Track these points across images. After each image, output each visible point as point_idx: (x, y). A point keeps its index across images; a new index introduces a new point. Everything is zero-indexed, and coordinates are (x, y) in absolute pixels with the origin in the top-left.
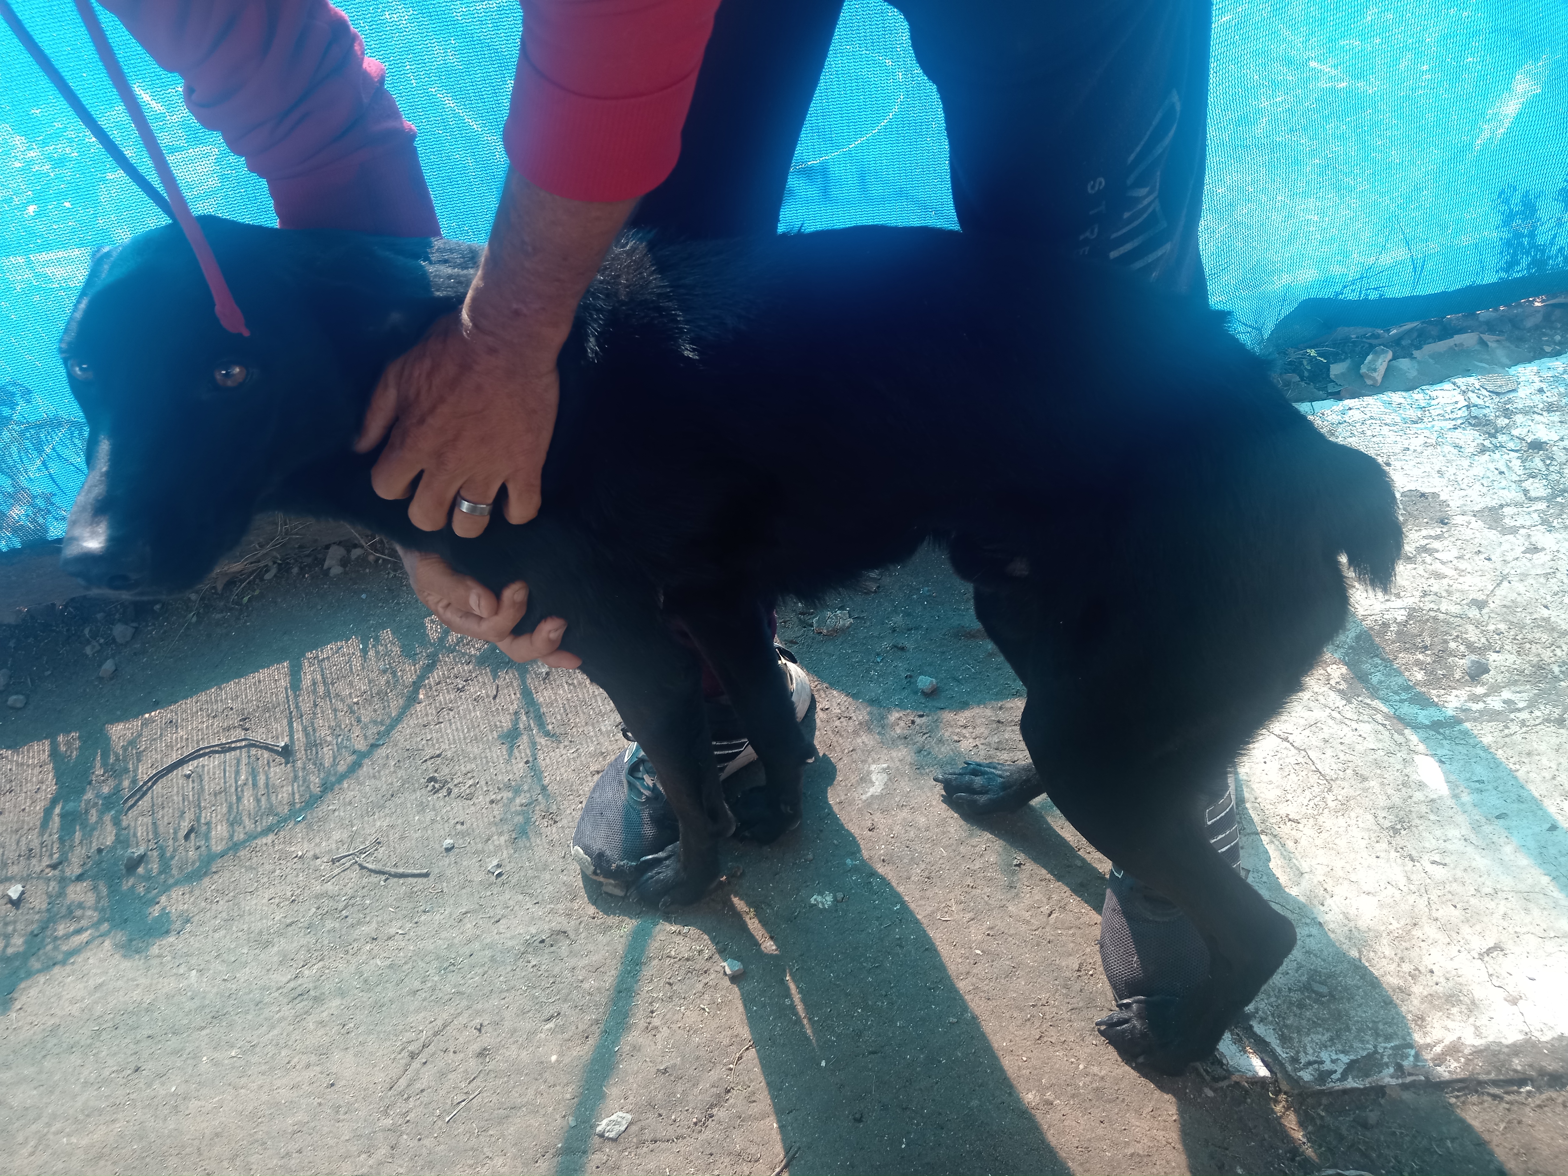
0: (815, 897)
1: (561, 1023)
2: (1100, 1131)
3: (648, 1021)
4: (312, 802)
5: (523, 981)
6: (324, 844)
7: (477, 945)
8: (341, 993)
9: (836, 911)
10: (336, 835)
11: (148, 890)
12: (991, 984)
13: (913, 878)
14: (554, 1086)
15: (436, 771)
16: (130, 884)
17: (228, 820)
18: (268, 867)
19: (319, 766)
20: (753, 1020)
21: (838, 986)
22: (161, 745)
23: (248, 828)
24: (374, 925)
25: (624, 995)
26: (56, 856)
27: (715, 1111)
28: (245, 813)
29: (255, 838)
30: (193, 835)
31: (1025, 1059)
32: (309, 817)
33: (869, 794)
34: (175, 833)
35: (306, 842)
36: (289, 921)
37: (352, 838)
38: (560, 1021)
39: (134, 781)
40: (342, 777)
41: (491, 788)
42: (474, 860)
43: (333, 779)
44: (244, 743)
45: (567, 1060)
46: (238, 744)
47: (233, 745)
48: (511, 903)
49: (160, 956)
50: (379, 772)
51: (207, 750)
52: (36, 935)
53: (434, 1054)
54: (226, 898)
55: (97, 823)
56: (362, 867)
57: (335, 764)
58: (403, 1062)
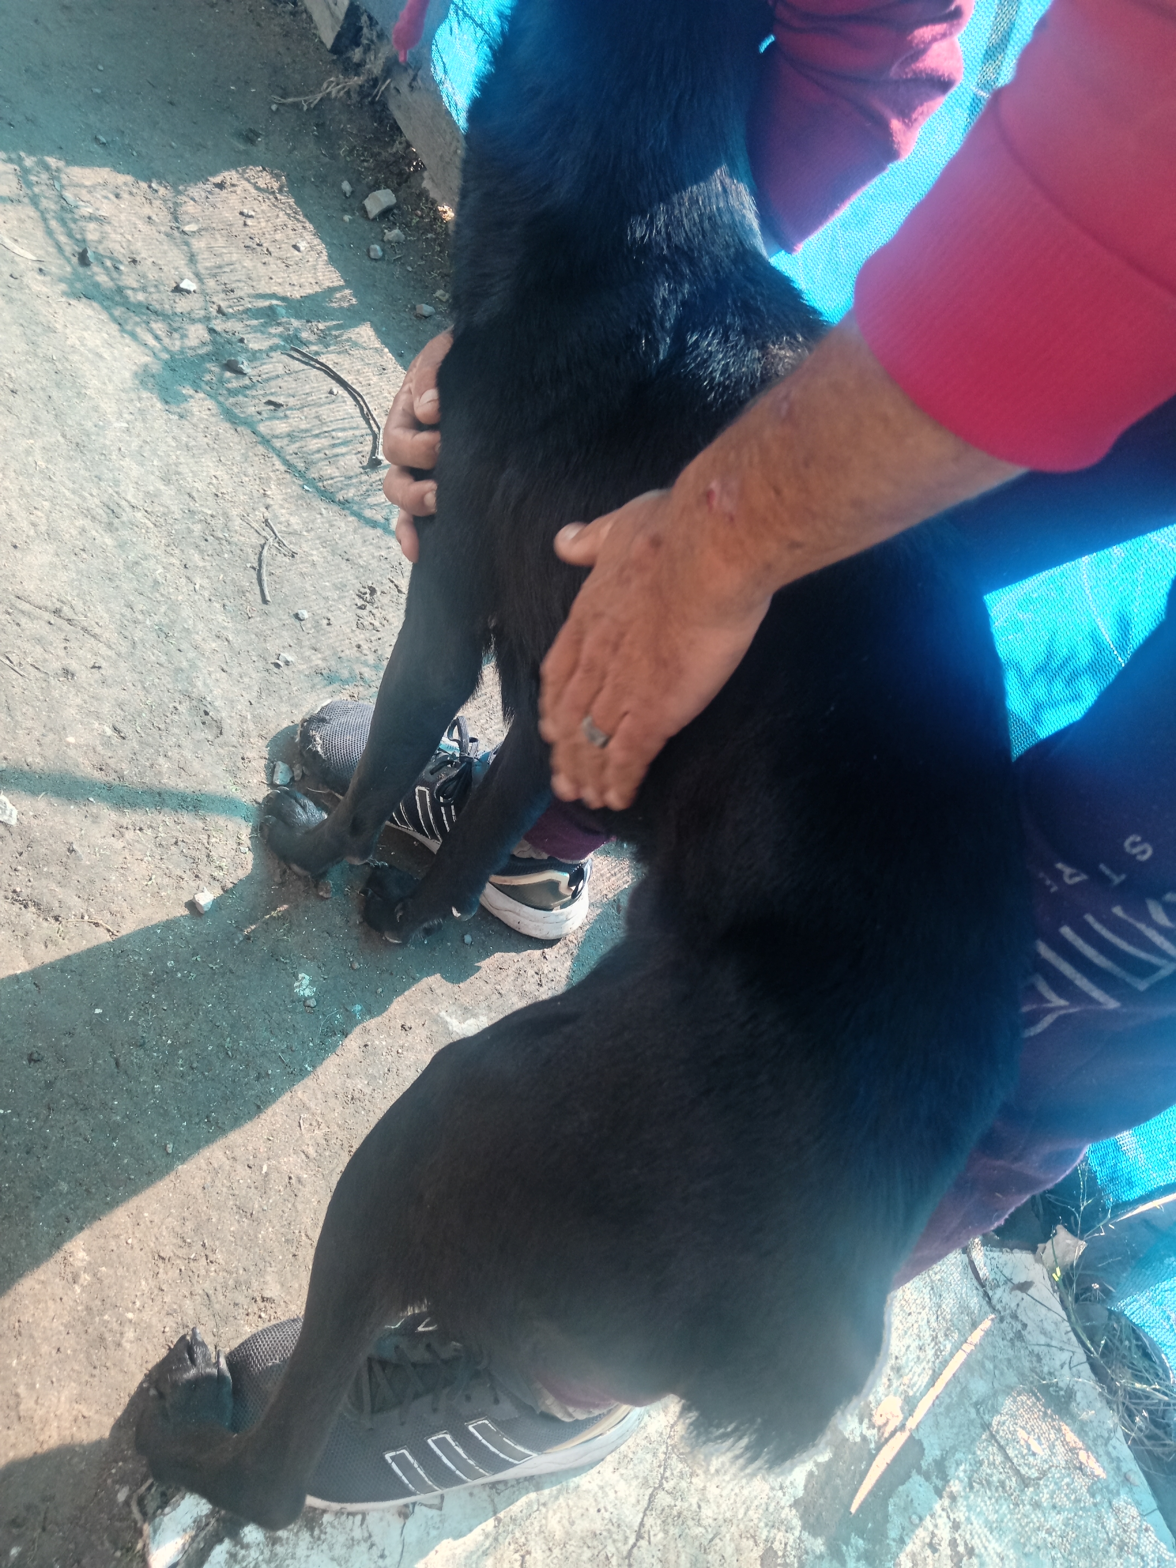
0: (307, 977)
1: (113, 742)
2: (45, 1349)
3: (130, 826)
4: (327, 496)
5: (158, 701)
6: (284, 511)
7: (192, 654)
8: (122, 546)
9: (293, 1002)
10: (294, 520)
11: (207, 383)
12: (225, 1190)
13: (348, 1081)
14: (40, 745)
15: (383, 592)
16: (213, 369)
17: (294, 431)
18: (250, 471)
19: (367, 494)
20: (146, 934)
21: (197, 1014)
22: (358, 365)
23: (288, 448)
24: (201, 564)
25: (157, 798)
26: (231, 310)
27: (32, 909)
28: (303, 443)
29: (279, 456)
30: (272, 407)
31: (130, 1241)
32: (310, 495)
33: (448, 1019)
34: (272, 394)
35: (282, 497)
36: (194, 494)
37: (294, 533)
38: (116, 740)
39: (317, 353)
40: (359, 515)
41: (374, 643)
42: (289, 640)
43: (355, 508)
44: (375, 429)
45: (72, 753)
46: (374, 426)
47: (372, 422)
48: (246, 680)
49: (140, 399)
50: (371, 544)
51: (362, 403)
52: (148, 308)
53: (60, 629)
54: (211, 442)
55: (270, 334)
56: (263, 547)
57: (371, 507)
58: (49, 604)
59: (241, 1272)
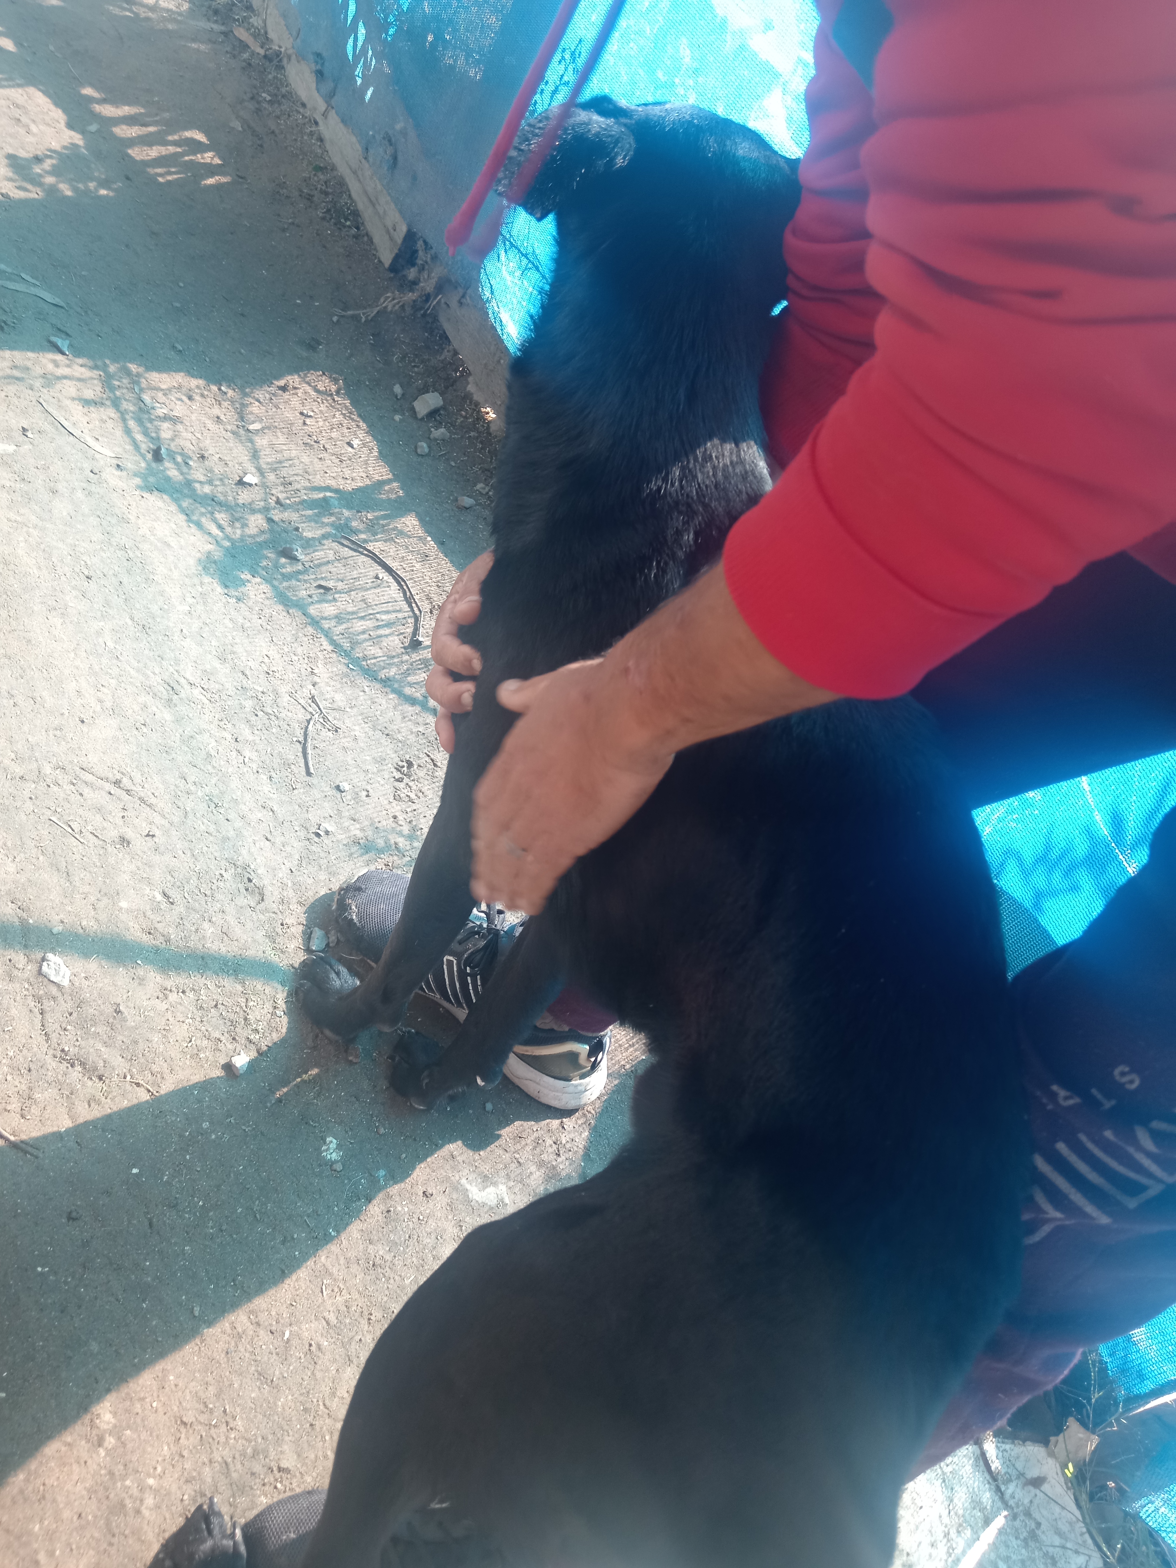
0: (335, 1141)
1: (162, 907)
2: (66, 1514)
3: (174, 989)
4: (371, 674)
5: (205, 868)
6: (329, 689)
7: (238, 824)
8: (178, 720)
9: (320, 1165)
10: (338, 697)
11: (264, 568)
12: (247, 1355)
13: (371, 1247)
14: (95, 909)
15: (419, 766)
16: (269, 555)
17: (341, 613)
18: (299, 650)
19: (407, 673)
20: (183, 1094)
21: (228, 1176)
22: (402, 553)
23: (336, 629)
24: (251, 738)
25: (200, 962)
26: (288, 501)
27: (78, 1068)
28: (350, 625)
29: (326, 636)
30: (322, 591)
31: (154, 1405)
32: (354, 673)
33: (468, 1187)
34: (322, 578)
35: (328, 675)
36: (248, 672)
37: (339, 709)
38: (164, 905)
39: (365, 541)
40: (399, 693)
41: (410, 814)
42: (330, 811)
43: (396, 686)
44: (417, 612)
45: (123, 917)
46: (416, 609)
47: (414, 605)
48: (288, 849)
49: (202, 584)
50: (410, 720)
51: (405, 587)
52: (213, 500)
53: (119, 799)
54: (264, 624)
55: (323, 523)
56: (308, 722)
57: (411, 685)
58: (110, 776)
59: (260, 1440)
